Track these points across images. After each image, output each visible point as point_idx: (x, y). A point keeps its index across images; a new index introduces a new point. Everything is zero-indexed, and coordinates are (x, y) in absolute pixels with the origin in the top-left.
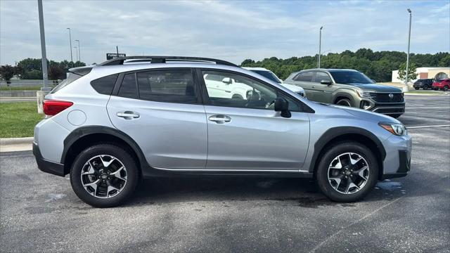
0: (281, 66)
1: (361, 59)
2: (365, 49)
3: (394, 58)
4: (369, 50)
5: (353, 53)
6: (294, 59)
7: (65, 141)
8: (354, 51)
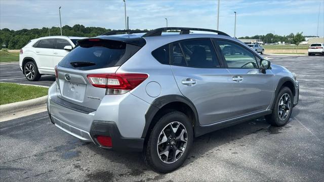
0: (14, 36)
1: (78, 32)
2: (79, 25)
3: (99, 32)
4: (82, 25)
5: (71, 28)
6: (25, 31)
7: (146, 115)
8: (72, 26)
